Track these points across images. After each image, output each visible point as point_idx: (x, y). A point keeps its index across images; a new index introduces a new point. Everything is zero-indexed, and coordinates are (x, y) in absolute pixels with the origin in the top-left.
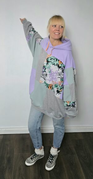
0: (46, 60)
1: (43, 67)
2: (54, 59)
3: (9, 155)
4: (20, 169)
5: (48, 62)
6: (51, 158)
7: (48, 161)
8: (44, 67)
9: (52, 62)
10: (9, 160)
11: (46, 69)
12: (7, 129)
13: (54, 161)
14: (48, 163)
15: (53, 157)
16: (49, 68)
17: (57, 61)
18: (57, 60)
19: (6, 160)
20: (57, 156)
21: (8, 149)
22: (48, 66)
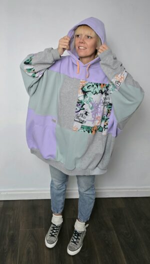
0: (81, 91)
1: (77, 104)
2: (93, 86)
3: (12, 232)
4: (29, 252)
5: (85, 93)
6: (76, 237)
7: (72, 240)
8: (79, 102)
9: (92, 91)
10: (13, 239)
11: (84, 104)
12: (8, 193)
13: (80, 241)
14: (71, 244)
15: (79, 234)
16: (90, 101)
17: (99, 86)
18: (97, 86)
19: (7, 239)
20: (85, 233)
21: (11, 222)
22: (87, 99)
